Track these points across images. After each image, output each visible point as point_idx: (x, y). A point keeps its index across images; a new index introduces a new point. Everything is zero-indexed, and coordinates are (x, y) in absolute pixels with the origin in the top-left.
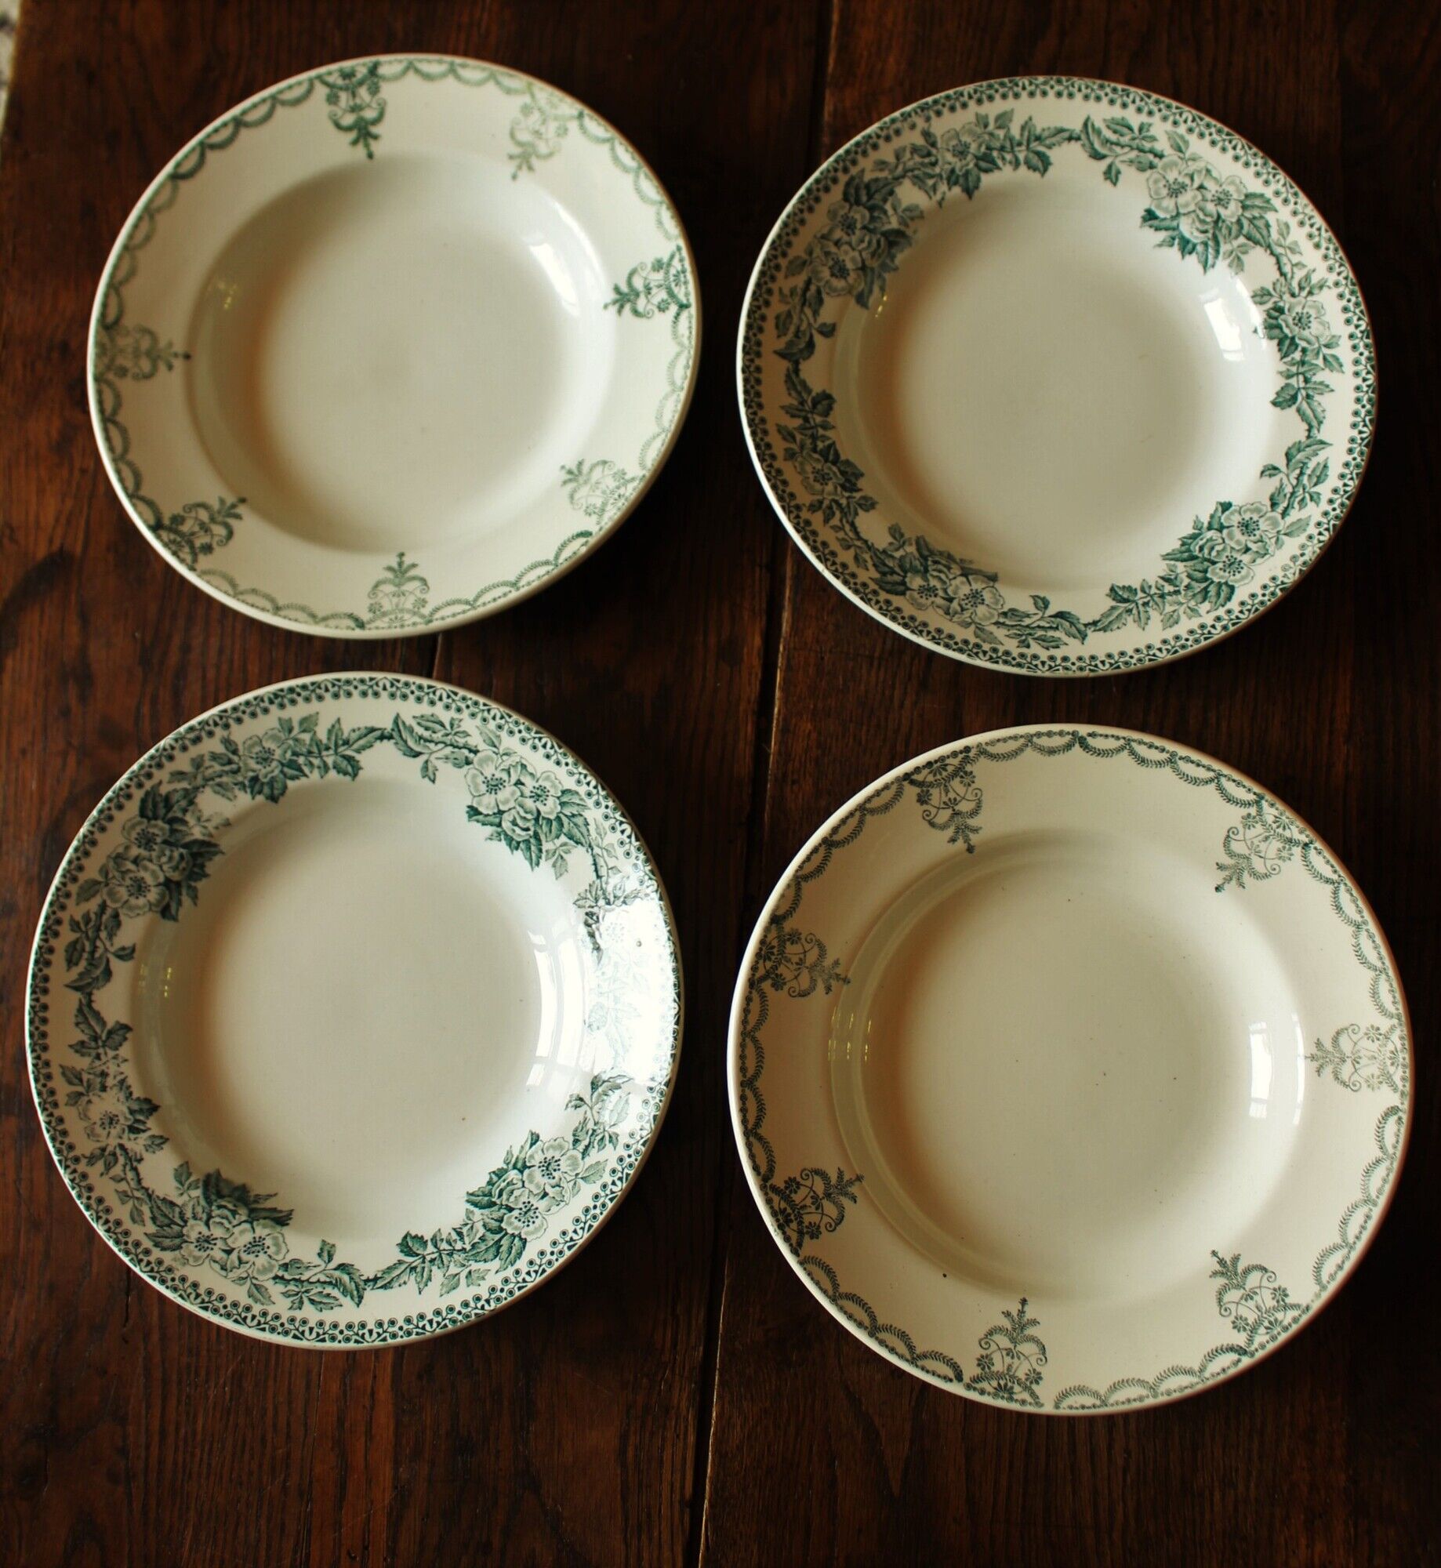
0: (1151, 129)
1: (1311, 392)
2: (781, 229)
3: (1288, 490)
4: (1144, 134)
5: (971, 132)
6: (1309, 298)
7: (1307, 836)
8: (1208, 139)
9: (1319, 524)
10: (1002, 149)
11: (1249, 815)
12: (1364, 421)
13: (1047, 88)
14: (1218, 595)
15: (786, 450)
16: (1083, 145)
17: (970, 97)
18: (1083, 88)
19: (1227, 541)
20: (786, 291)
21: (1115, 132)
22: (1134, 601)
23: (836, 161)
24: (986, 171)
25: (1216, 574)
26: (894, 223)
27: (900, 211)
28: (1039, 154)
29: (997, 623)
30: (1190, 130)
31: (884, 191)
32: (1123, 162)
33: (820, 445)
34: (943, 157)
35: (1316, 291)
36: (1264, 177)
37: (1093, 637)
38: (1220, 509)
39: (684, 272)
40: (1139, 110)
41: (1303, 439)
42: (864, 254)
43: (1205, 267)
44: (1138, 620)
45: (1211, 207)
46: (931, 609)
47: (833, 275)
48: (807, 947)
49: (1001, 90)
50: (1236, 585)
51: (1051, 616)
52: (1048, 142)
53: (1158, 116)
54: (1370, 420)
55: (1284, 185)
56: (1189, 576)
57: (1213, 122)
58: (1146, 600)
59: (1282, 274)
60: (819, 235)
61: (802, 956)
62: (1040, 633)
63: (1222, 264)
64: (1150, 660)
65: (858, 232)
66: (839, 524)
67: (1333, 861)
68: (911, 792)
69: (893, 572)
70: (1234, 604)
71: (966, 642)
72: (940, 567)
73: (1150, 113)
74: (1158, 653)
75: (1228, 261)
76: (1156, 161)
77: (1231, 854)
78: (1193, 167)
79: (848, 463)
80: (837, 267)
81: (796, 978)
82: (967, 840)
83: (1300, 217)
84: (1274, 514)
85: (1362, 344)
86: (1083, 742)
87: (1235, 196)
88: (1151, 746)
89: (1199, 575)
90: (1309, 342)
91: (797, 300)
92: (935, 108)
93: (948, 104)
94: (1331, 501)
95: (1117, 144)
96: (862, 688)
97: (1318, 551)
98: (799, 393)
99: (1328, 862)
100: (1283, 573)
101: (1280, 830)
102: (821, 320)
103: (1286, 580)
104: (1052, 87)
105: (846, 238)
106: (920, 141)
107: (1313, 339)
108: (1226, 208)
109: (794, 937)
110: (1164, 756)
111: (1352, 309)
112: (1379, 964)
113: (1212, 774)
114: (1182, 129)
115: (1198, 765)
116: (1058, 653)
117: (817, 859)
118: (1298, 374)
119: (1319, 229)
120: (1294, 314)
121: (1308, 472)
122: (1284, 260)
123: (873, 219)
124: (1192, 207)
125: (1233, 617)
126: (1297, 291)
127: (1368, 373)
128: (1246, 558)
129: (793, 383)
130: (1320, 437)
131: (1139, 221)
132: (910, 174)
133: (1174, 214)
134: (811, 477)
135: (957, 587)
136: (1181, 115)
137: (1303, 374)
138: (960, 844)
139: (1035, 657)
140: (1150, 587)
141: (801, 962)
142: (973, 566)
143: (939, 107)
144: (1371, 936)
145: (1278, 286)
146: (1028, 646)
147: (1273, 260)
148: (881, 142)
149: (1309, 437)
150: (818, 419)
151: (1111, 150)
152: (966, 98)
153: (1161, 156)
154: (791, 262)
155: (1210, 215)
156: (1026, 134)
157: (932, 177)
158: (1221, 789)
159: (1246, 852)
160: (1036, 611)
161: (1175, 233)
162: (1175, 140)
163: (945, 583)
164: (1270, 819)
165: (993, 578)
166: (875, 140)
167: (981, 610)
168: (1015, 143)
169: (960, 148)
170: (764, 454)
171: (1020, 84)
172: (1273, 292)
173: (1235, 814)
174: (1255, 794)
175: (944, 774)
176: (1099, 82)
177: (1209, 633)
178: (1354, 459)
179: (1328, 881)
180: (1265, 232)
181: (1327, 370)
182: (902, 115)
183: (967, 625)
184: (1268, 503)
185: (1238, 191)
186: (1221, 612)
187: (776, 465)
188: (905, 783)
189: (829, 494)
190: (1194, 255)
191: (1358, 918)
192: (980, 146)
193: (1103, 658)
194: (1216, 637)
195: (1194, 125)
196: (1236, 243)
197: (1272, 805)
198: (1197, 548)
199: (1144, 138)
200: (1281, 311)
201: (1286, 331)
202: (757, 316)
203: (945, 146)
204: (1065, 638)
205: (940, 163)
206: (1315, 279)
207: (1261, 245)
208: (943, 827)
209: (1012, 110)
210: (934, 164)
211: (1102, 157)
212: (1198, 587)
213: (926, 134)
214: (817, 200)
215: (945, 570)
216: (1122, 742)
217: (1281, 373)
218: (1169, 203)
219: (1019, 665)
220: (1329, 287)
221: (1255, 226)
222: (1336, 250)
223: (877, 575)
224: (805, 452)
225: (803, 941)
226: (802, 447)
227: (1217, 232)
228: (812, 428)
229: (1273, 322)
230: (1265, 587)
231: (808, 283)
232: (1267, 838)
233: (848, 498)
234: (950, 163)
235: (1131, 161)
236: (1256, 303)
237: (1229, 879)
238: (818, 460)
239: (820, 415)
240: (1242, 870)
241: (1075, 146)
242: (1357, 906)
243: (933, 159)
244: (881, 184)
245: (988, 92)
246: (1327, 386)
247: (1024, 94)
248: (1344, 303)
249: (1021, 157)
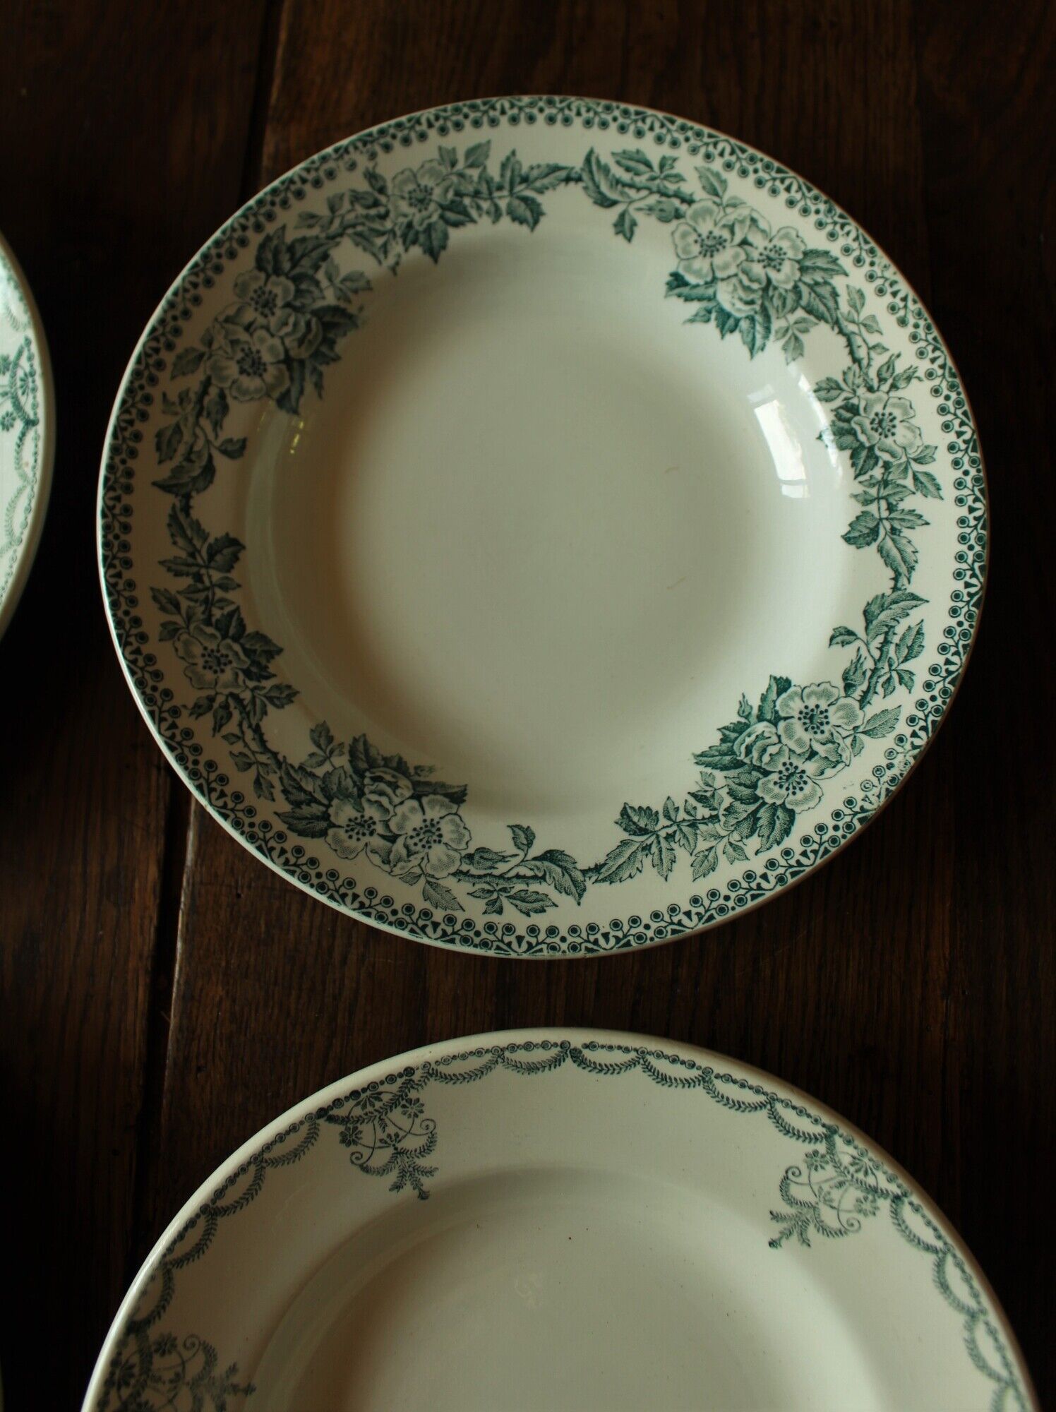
0: (676, 164)
1: (897, 525)
2: (165, 311)
3: (869, 665)
4: (666, 173)
5: (432, 172)
6: (892, 394)
7: (899, 1186)
8: (752, 177)
9: (912, 720)
10: (477, 194)
11: (816, 1153)
12: (972, 569)
13: (535, 111)
14: (772, 824)
15: (164, 625)
16: (586, 188)
17: (430, 125)
18: (583, 110)
19: (784, 740)
20: (173, 397)
21: (628, 169)
22: (654, 833)
23: (244, 216)
24: (456, 225)
25: (770, 791)
26: (330, 298)
27: (337, 281)
28: (525, 200)
29: (458, 873)
30: (729, 166)
31: (315, 255)
32: (640, 209)
33: (217, 613)
34: (396, 207)
35: (902, 384)
36: (829, 228)
37: (595, 891)
38: (774, 688)
39: (32, 374)
40: (659, 139)
41: (888, 592)
42: (287, 341)
43: (752, 350)
44: (658, 864)
45: (757, 269)
46: (362, 854)
47: (242, 371)
48: (186, 1354)
49: (473, 115)
50: (797, 810)
51: (535, 859)
52: (538, 184)
53: (684, 146)
54: (980, 568)
55: (856, 239)
56: (731, 793)
57: (759, 155)
58: (670, 831)
59: (856, 360)
60: (221, 318)
61: (179, 1369)
62: (519, 886)
63: (774, 347)
64: (674, 932)
65: (278, 312)
66: (237, 731)
67: (935, 1222)
68: (330, 1131)
69: (312, 800)
70: (793, 842)
71: (409, 909)
72: (383, 786)
73: (675, 143)
74: (685, 921)
75: (782, 342)
76: (683, 207)
77: (791, 1201)
78: (733, 215)
79: (260, 637)
80: (249, 361)
81: (170, 1401)
82: (417, 1185)
83: (879, 282)
84: (849, 701)
85: (966, 459)
86: (577, 1056)
87: (790, 254)
88: (674, 1060)
89: (746, 792)
90: (893, 455)
91: (189, 407)
92: (382, 141)
93: (400, 135)
94: (928, 686)
95: (631, 186)
96: (291, 936)
97: (912, 761)
98: (190, 541)
99: (929, 1223)
100: (862, 795)
101: (860, 1176)
102: (224, 435)
103: (867, 806)
104: (541, 110)
105: (261, 320)
106: (363, 186)
107: (899, 451)
108: (779, 271)
109: (166, 1345)
110: (694, 1073)
111: (952, 410)
112: (1004, 1373)
113: (762, 1098)
114: (717, 165)
115: (743, 1086)
116: (542, 921)
117: (194, 1236)
118: (879, 499)
119: (904, 299)
120: (872, 416)
121: (896, 639)
122: (858, 341)
123: (299, 293)
124: (733, 270)
125: (793, 862)
126: (875, 384)
127: (976, 500)
128: (811, 767)
129: (181, 527)
130: (911, 589)
131: (664, 288)
132: (350, 231)
133: (709, 279)
134: (201, 662)
135: (405, 818)
136: (715, 145)
137: (885, 498)
138: (408, 1191)
139: (509, 929)
140: (677, 809)
141: (178, 1378)
142: (432, 778)
143: (388, 139)
144: (992, 1332)
145: (850, 377)
146: (500, 911)
147: (842, 341)
148: (308, 188)
149: (895, 589)
150: (216, 576)
151: (622, 193)
152: (424, 127)
153: (689, 201)
154: (179, 357)
155: (758, 281)
156: (508, 174)
157: (382, 234)
158: (774, 1116)
159: (812, 1199)
160: (516, 851)
161: (711, 305)
162: (708, 179)
163: (387, 811)
164: (846, 1160)
165: (457, 797)
166: (299, 185)
167: (437, 851)
168: (494, 186)
169: (420, 195)
170: (128, 636)
171: (498, 106)
172: (843, 385)
173: (796, 1151)
174: (824, 1126)
175: (378, 1105)
176: (604, 102)
177: (759, 887)
178: (960, 624)
179: (928, 1248)
180: (831, 304)
181: (919, 494)
182: (336, 150)
183: (412, 879)
184: (841, 684)
185: (794, 247)
186: (775, 852)
187: (146, 649)
188: (321, 1122)
189: (226, 686)
190: (737, 335)
191: (972, 1303)
192: (446, 191)
193: (607, 929)
194: (768, 894)
195: (733, 158)
196: (792, 318)
197: (849, 1142)
198: (743, 749)
199: (667, 177)
200: (854, 410)
201: (862, 438)
202: (127, 434)
203: (397, 192)
204: (554, 895)
205: (392, 215)
206: (900, 367)
207: (827, 321)
208: (383, 1171)
209: (489, 142)
210: (383, 217)
211: (613, 203)
212: (744, 810)
213: (371, 177)
214: (218, 269)
215: (389, 790)
216: (633, 1055)
217: (856, 496)
218: (702, 264)
219: (485, 944)
220: (919, 379)
221: (818, 295)
222: (928, 328)
223: (286, 807)
224: (192, 627)
225: (180, 1347)
226: (189, 619)
227: (767, 304)
228: (207, 589)
229: (845, 425)
230: (837, 815)
231: (207, 384)
232: (841, 1184)
233: (256, 688)
234: (405, 216)
235: (651, 209)
236: (820, 399)
237: (789, 1234)
238: (213, 636)
239: (219, 569)
240: (806, 1222)
241: (575, 190)
242: (971, 1287)
243: (382, 210)
244: (310, 245)
245: (454, 118)
246: (920, 517)
247: (504, 120)
248: (941, 400)
249: (503, 204)
